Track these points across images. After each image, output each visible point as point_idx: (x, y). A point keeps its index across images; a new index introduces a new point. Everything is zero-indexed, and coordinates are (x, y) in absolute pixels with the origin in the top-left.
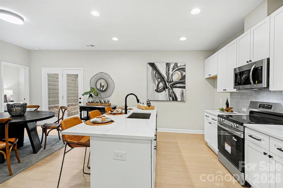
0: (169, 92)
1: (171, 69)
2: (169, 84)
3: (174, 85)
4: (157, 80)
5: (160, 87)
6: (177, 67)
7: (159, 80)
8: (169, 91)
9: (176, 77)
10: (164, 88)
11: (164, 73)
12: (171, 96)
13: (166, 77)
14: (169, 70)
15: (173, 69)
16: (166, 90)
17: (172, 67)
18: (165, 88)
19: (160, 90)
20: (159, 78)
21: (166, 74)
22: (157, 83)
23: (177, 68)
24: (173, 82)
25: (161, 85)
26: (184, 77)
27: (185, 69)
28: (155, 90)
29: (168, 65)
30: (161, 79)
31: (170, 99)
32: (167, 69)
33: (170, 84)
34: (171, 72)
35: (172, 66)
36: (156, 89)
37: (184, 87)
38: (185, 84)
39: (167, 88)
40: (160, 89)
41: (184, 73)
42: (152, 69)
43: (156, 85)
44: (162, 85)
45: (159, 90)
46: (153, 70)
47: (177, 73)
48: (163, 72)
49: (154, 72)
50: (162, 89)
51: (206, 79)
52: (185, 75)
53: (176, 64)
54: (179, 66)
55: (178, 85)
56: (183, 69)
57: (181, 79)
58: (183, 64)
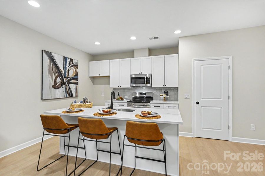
0: (66, 88)
1: (67, 64)
2: (66, 79)
3: (69, 82)
4: (55, 74)
5: (57, 82)
6: (73, 63)
7: (57, 74)
8: (66, 87)
9: (71, 73)
10: (61, 84)
11: (61, 67)
12: (67, 93)
13: (63, 72)
14: (66, 65)
15: (70, 64)
16: (64, 86)
17: (69, 62)
18: (62, 83)
19: (57, 86)
20: (56, 72)
21: (63, 68)
22: (54, 78)
23: (73, 64)
24: (69, 77)
25: (59, 80)
26: (77, 74)
27: (78, 66)
28: (53, 86)
29: (65, 59)
30: (58, 73)
31: (67, 96)
32: (64, 63)
33: (67, 80)
34: (67, 67)
36: (53, 84)
37: (77, 84)
38: (78, 81)
39: (64, 84)
40: (58, 85)
41: (77, 70)
42: (49, 59)
43: (53, 80)
44: (60, 80)
45: (56, 86)
46: (50, 61)
47: (73, 69)
48: (60, 65)
49: (52, 64)
50: (59, 85)
51: (90, 77)
52: (78, 72)
53: (71, 60)
54: (74, 62)
55: (73, 81)
56: (76, 66)
57: (75, 76)
58: (76, 62)
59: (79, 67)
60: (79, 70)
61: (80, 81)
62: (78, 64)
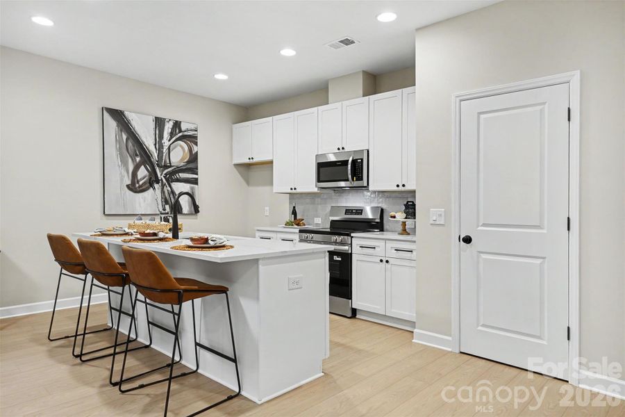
0: (163, 192)
1: (166, 135)
2: (163, 171)
3: (171, 178)
4: (132, 160)
5: (139, 178)
6: (180, 131)
7: (138, 159)
8: (163, 189)
9: (178, 155)
10: (150, 183)
11: (149, 142)
12: (166, 202)
13: (155, 155)
14: (161, 137)
15: (172, 135)
16: (156, 186)
17: (170, 130)
18: (152, 180)
19: (139, 187)
20: (137, 155)
21: (155, 145)
22: (131, 167)
23: (181, 134)
24: (171, 166)
25: (143, 173)
26: (194, 158)
27: (196, 138)
28: (128, 186)
29: (159, 122)
30: (141, 157)
31: (164, 210)
32: (157, 132)
33: (165, 172)
34: (166, 143)
35: (168, 127)
36: (129, 182)
37: (195, 182)
38: (197, 174)
39: (158, 183)
40: (141, 183)
41: (195, 149)
42: (118, 126)
43: (128, 172)
44: (146, 173)
45: (137, 185)
46: (121, 131)
47: (181, 146)
48: (146, 138)
49: (125, 137)
50: (145, 183)
51: (234, 165)
52: (197, 152)
53: (177, 125)
54: (183, 129)
55: (183, 175)
56: (191, 139)
57: (188, 162)
58: (193, 127)
59: (199, 141)
60: (200, 149)
61: (202, 175)
62: (196, 132)
